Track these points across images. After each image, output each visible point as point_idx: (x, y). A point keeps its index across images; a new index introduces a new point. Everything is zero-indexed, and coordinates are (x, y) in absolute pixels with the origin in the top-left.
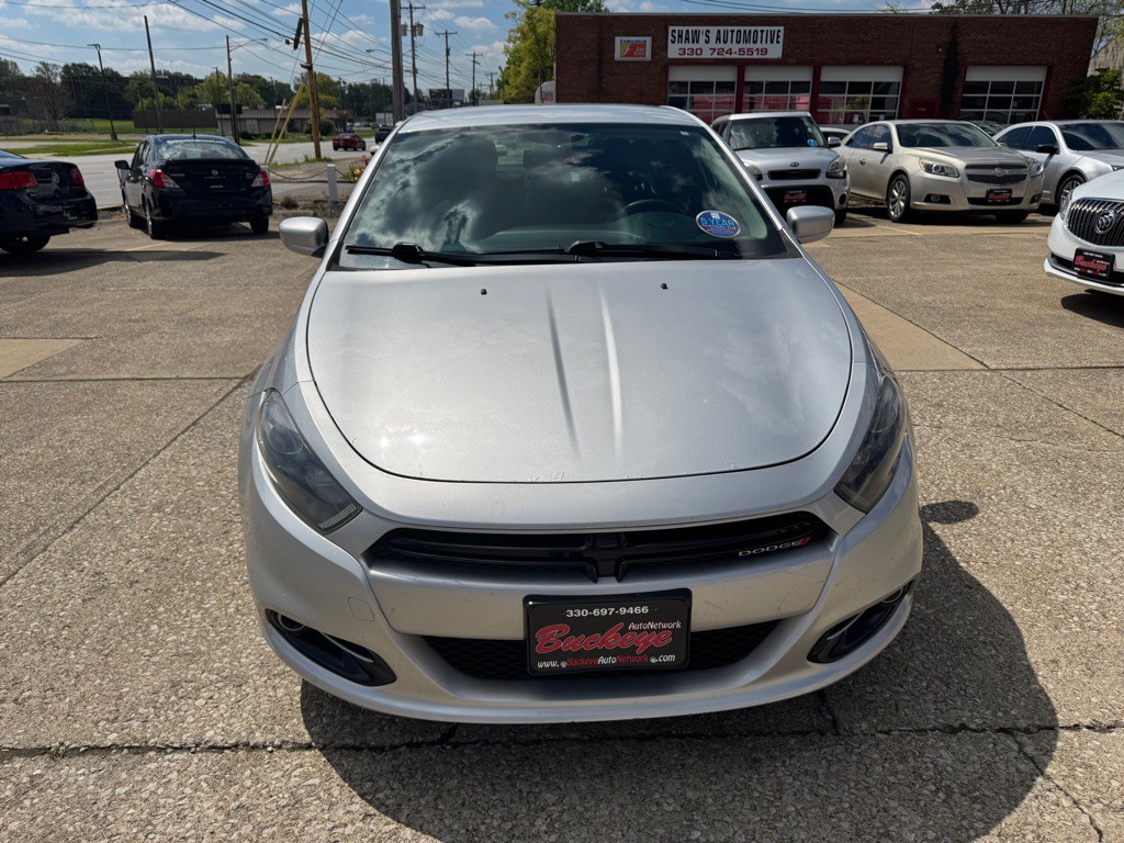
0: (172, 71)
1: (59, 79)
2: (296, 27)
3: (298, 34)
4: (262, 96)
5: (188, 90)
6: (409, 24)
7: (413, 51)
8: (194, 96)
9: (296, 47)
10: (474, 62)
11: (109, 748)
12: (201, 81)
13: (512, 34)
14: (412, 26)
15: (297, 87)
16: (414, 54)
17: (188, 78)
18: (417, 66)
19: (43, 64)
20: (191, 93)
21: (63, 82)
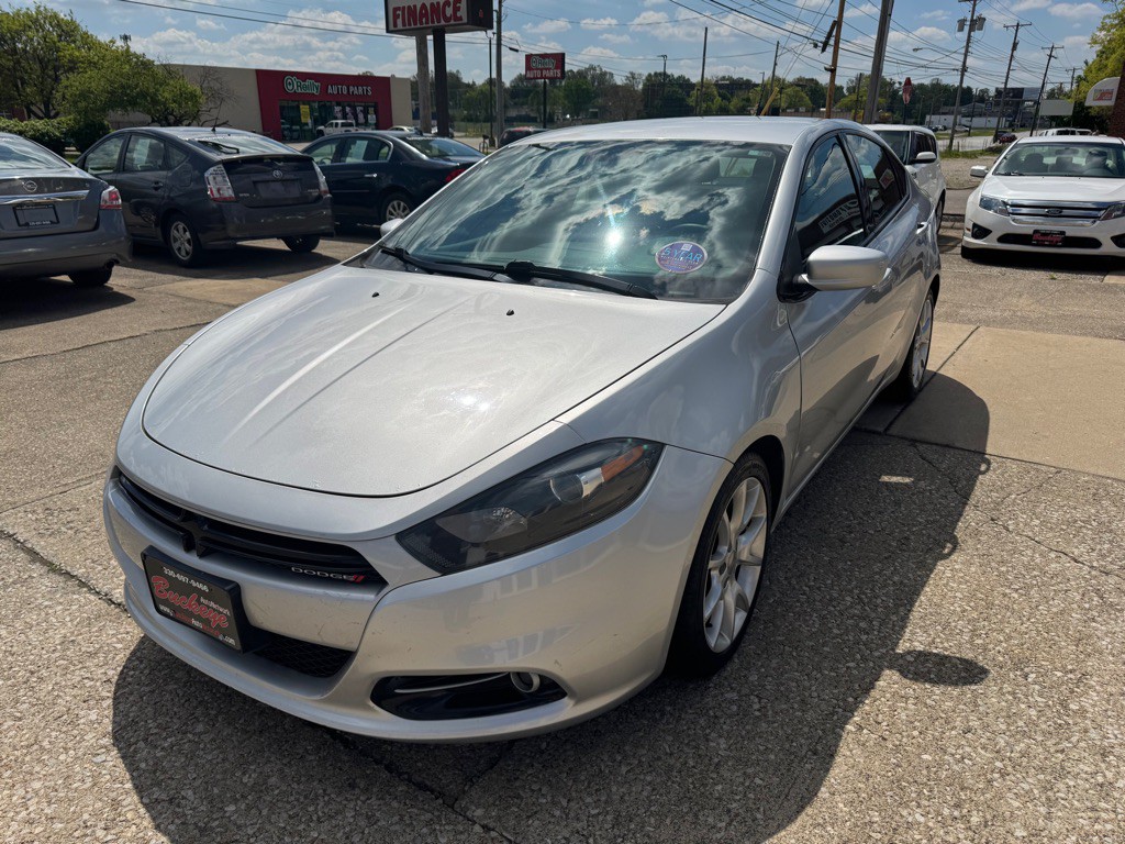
0: (735, 77)
1: (641, 87)
2: (828, 30)
3: (828, 38)
4: (810, 98)
5: (742, 94)
6: (969, 18)
7: (967, 46)
8: (748, 100)
9: (823, 50)
10: (1050, 56)
11: (73, 577)
12: (757, 85)
13: (1107, 21)
14: (972, 20)
15: (848, 89)
16: (967, 51)
17: (748, 82)
18: (968, 64)
19: (632, 74)
20: (745, 97)
21: (643, 89)
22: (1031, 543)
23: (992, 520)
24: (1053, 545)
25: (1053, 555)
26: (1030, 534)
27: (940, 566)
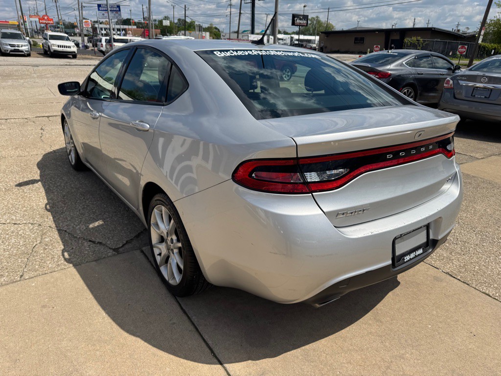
22: (18, 222)
23: (40, 225)
24: (9, 225)
25: (8, 221)
26: (20, 226)
27: (46, 201)
